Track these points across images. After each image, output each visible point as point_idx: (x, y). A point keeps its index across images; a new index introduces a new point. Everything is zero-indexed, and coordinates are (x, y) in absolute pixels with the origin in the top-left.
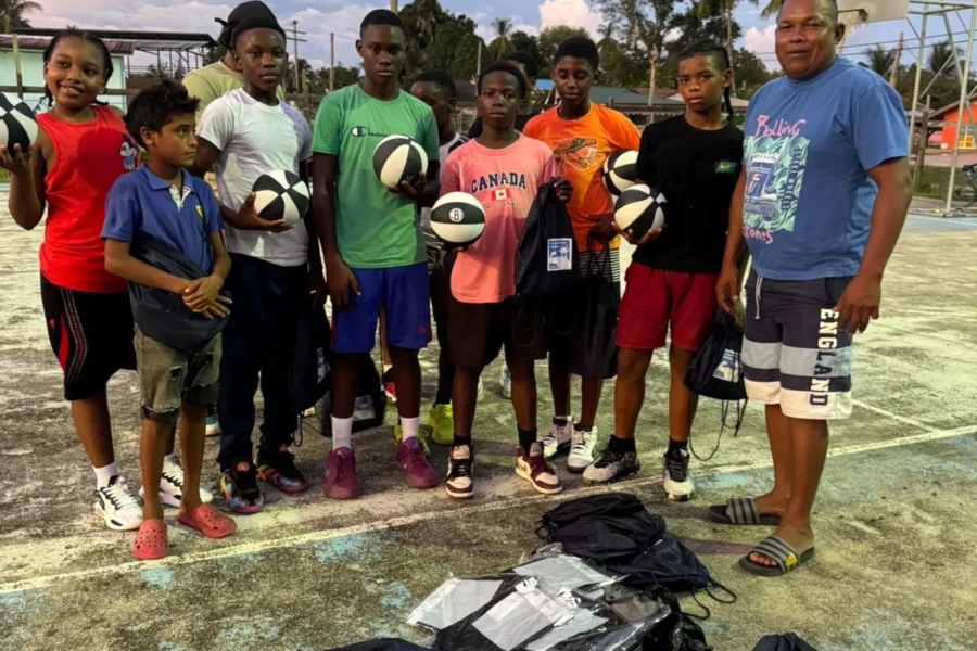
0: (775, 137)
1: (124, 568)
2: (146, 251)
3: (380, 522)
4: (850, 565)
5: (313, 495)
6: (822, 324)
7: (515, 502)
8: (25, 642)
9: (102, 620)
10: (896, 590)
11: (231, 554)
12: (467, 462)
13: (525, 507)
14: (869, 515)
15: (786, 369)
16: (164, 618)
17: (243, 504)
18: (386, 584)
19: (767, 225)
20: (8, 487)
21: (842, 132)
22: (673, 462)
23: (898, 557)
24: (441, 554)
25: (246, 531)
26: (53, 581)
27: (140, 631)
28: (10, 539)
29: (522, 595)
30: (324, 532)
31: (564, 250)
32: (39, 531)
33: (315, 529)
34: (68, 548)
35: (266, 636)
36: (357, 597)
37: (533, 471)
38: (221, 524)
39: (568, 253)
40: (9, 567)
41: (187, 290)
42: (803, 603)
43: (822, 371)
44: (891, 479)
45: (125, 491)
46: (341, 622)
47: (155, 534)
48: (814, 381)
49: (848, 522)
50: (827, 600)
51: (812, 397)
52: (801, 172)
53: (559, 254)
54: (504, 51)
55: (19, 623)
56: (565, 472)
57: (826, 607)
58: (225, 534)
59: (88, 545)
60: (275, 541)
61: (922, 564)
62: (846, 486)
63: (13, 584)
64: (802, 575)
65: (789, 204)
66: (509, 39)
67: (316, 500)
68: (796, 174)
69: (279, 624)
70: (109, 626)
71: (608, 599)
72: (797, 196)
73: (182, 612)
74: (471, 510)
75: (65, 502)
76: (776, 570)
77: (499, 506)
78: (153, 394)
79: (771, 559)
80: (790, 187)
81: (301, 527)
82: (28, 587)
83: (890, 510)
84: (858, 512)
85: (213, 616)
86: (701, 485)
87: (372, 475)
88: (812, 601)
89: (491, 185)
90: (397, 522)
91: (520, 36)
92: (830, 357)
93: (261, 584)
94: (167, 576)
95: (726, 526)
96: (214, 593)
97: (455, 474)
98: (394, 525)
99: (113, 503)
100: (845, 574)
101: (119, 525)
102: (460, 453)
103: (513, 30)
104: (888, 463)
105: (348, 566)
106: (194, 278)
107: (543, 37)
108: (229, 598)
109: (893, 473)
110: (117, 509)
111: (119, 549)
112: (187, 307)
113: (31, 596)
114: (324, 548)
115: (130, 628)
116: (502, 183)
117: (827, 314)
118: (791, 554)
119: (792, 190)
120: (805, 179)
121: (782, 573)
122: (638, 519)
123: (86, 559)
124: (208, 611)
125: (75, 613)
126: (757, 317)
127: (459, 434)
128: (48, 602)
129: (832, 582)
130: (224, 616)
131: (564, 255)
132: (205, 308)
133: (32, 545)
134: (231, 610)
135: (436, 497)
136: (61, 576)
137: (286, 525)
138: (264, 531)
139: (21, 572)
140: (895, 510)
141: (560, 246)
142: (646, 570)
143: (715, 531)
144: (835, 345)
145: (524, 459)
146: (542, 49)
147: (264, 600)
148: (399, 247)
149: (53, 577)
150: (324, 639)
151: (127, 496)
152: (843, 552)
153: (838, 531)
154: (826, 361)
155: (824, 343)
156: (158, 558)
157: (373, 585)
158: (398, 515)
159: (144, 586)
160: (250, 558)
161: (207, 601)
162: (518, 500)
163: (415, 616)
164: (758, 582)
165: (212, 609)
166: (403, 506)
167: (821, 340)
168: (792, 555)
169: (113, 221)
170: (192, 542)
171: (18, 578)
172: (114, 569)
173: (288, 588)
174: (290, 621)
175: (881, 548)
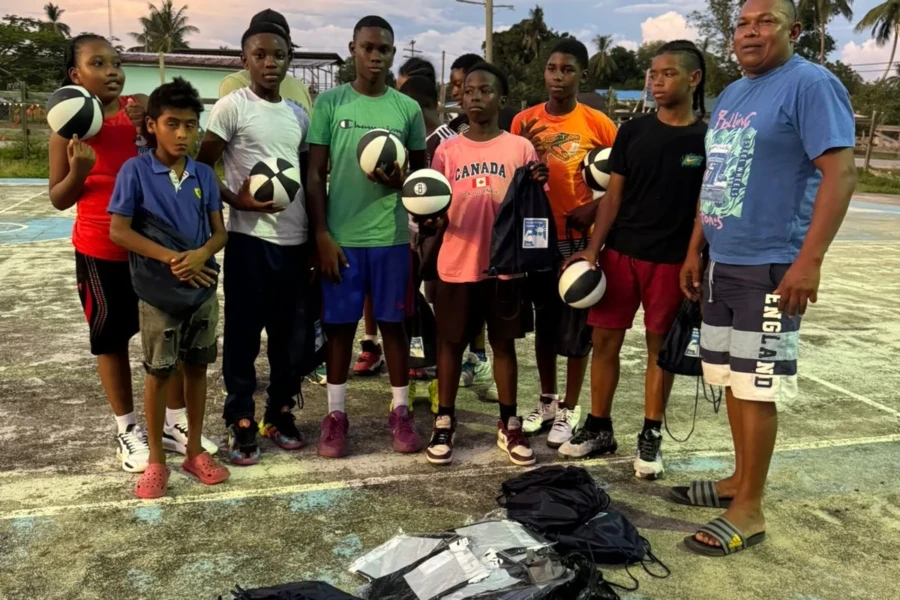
0: (729, 129)
1: (124, 504)
2: (145, 227)
3: (358, 480)
4: (799, 552)
5: (308, 452)
6: (766, 309)
7: (488, 471)
8: (21, 559)
9: (89, 547)
10: (839, 579)
11: (218, 499)
12: (448, 432)
13: (494, 476)
14: (834, 506)
15: (734, 353)
16: (141, 549)
17: (240, 456)
18: (343, 535)
19: (718, 211)
20: (55, 430)
21: (787, 123)
22: (645, 443)
23: (851, 549)
24: (402, 512)
25: (238, 480)
26: (62, 511)
27: (117, 559)
28: (40, 473)
29: (453, 553)
30: (305, 486)
31: (540, 230)
32: (66, 468)
33: (297, 482)
34: (84, 484)
35: (222, 572)
36: (313, 545)
37: (510, 443)
38: (214, 472)
39: (544, 233)
40: (31, 496)
41: (173, 260)
42: (736, 584)
43: (767, 354)
44: (871, 473)
45: (139, 438)
46: (292, 565)
47: (155, 476)
48: (759, 364)
49: (810, 511)
50: (762, 583)
51: (757, 379)
52: (749, 161)
53: (535, 233)
54: (603, 65)
55: (22, 543)
56: (544, 447)
57: (759, 590)
58: (217, 480)
59: (101, 483)
60: (260, 490)
61: (875, 556)
62: (822, 476)
63: (29, 511)
64: (747, 557)
65: (737, 191)
66: (609, 54)
67: (308, 457)
68: (744, 163)
69: (236, 563)
70: (93, 552)
71: (529, 563)
72: (745, 184)
73: (158, 545)
74: (444, 475)
75: (95, 445)
76: (717, 550)
77: (471, 473)
78: (152, 351)
79: (716, 540)
80: (739, 175)
81: (287, 480)
82: (39, 514)
83: (859, 502)
84: (825, 502)
85: (184, 550)
86: (674, 467)
87: (365, 438)
88: (746, 583)
89: (473, 174)
90: (372, 481)
91: (619, 51)
92: (774, 340)
93: (235, 527)
94: (157, 514)
95: (685, 507)
96: (191, 532)
97: (436, 442)
98: (369, 484)
99: (128, 448)
100: (790, 560)
101: (131, 467)
102: (443, 422)
103: (613, 46)
104: (873, 458)
105: (316, 517)
106: (181, 250)
107: (642, 51)
108: (201, 537)
109: (875, 467)
110: (131, 453)
111: (125, 488)
112: (174, 276)
113: (39, 521)
114: (300, 499)
115: (109, 555)
116: (483, 172)
117: (771, 299)
118: (736, 535)
119: (741, 178)
120: (752, 166)
121: (725, 554)
122: (582, 491)
123: (95, 495)
124: (180, 546)
125: (69, 539)
126: (710, 301)
127: (444, 405)
128: (51, 528)
129: (774, 566)
130: (192, 551)
131: (540, 234)
132: (190, 277)
133: (55, 480)
134: (199, 547)
135: (416, 461)
136: (69, 507)
137: (274, 477)
138: (253, 481)
139: (39, 501)
140: (865, 503)
141: (537, 225)
142: (583, 540)
143: (672, 510)
144: (779, 329)
145: (503, 432)
146: (640, 63)
147: (231, 541)
148: (380, 229)
149: (63, 507)
150: (271, 579)
151: (141, 443)
152: (795, 540)
153: (798, 519)
154: (770, 345)
155: (768, 327)
156: (154, 498)
157: (332, 535)
158: (376, 475)
159: (134, 521)
160: (233, 503)
161: (182, 538)
162: (491, 469)
163: (358, 565)
164: (698, 561)
165: (184, 545)
166: (383, 467)
167: (765, 324)
168: (737, 537)
169: (118, 198)
170: (188, 486)
171: (34, 506)
172: (115, 504)
173: (255, 532)
174: (247, 560)
175: (837, 537)
